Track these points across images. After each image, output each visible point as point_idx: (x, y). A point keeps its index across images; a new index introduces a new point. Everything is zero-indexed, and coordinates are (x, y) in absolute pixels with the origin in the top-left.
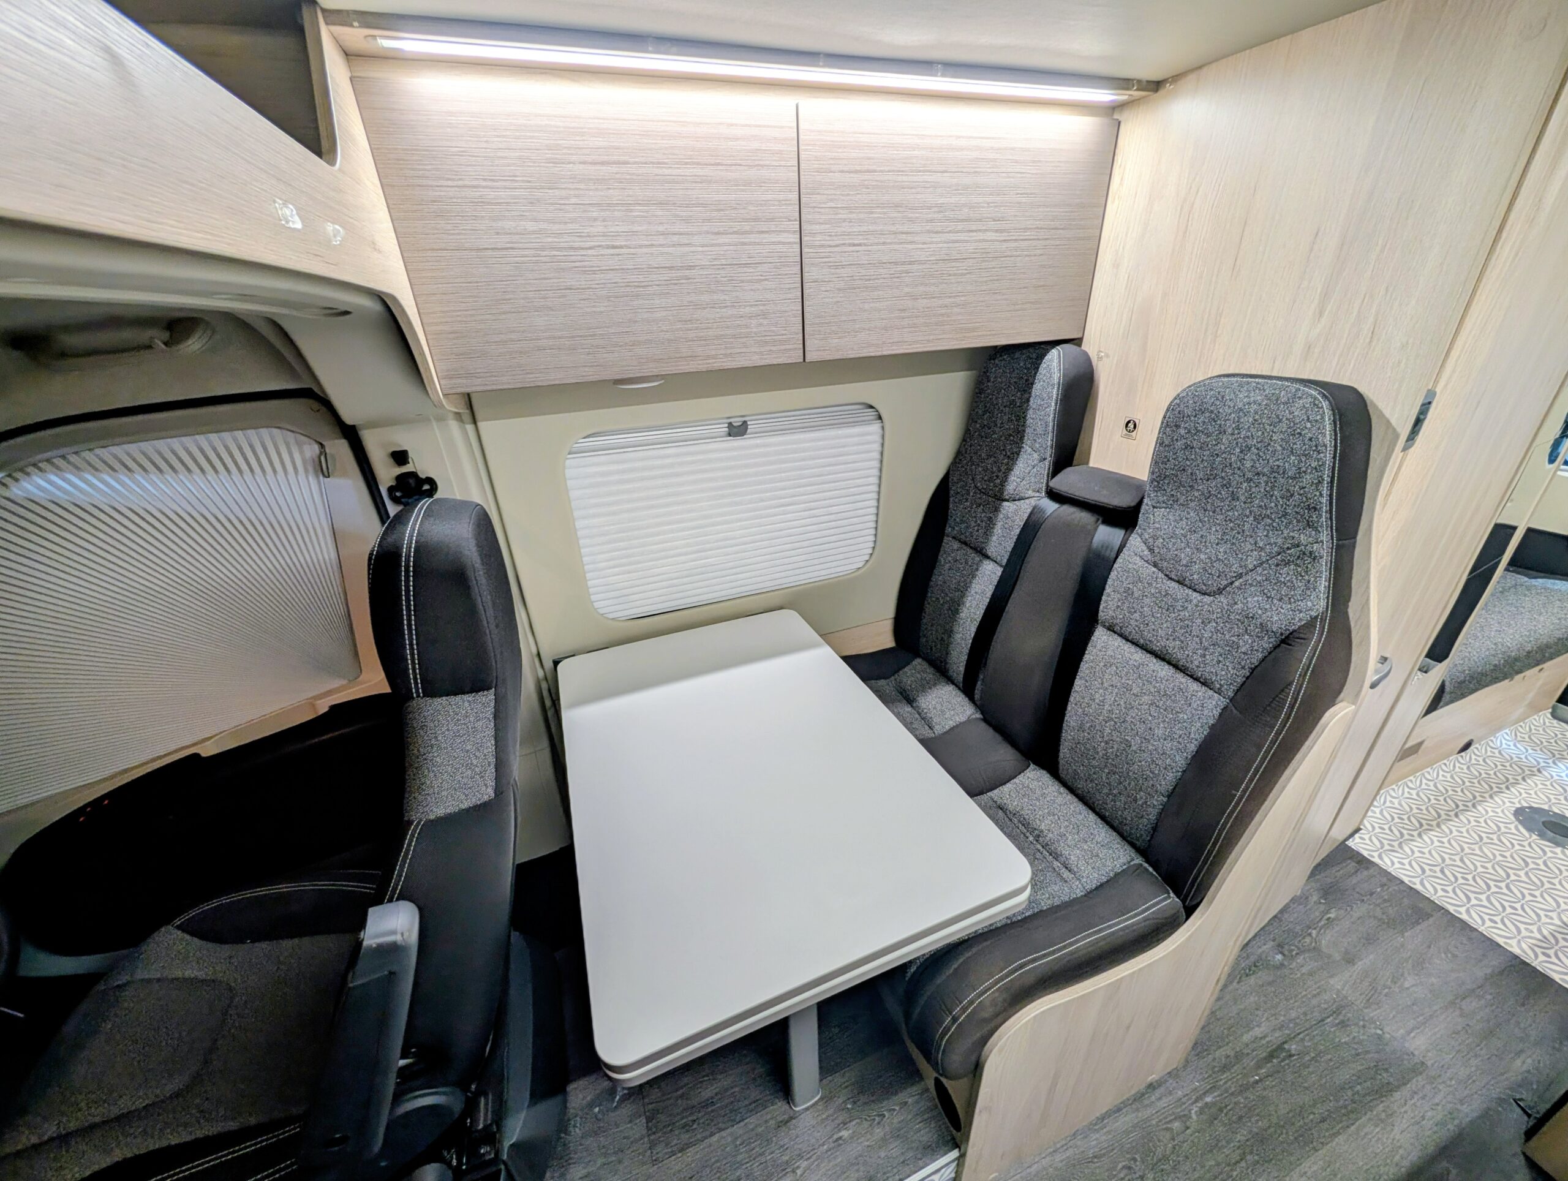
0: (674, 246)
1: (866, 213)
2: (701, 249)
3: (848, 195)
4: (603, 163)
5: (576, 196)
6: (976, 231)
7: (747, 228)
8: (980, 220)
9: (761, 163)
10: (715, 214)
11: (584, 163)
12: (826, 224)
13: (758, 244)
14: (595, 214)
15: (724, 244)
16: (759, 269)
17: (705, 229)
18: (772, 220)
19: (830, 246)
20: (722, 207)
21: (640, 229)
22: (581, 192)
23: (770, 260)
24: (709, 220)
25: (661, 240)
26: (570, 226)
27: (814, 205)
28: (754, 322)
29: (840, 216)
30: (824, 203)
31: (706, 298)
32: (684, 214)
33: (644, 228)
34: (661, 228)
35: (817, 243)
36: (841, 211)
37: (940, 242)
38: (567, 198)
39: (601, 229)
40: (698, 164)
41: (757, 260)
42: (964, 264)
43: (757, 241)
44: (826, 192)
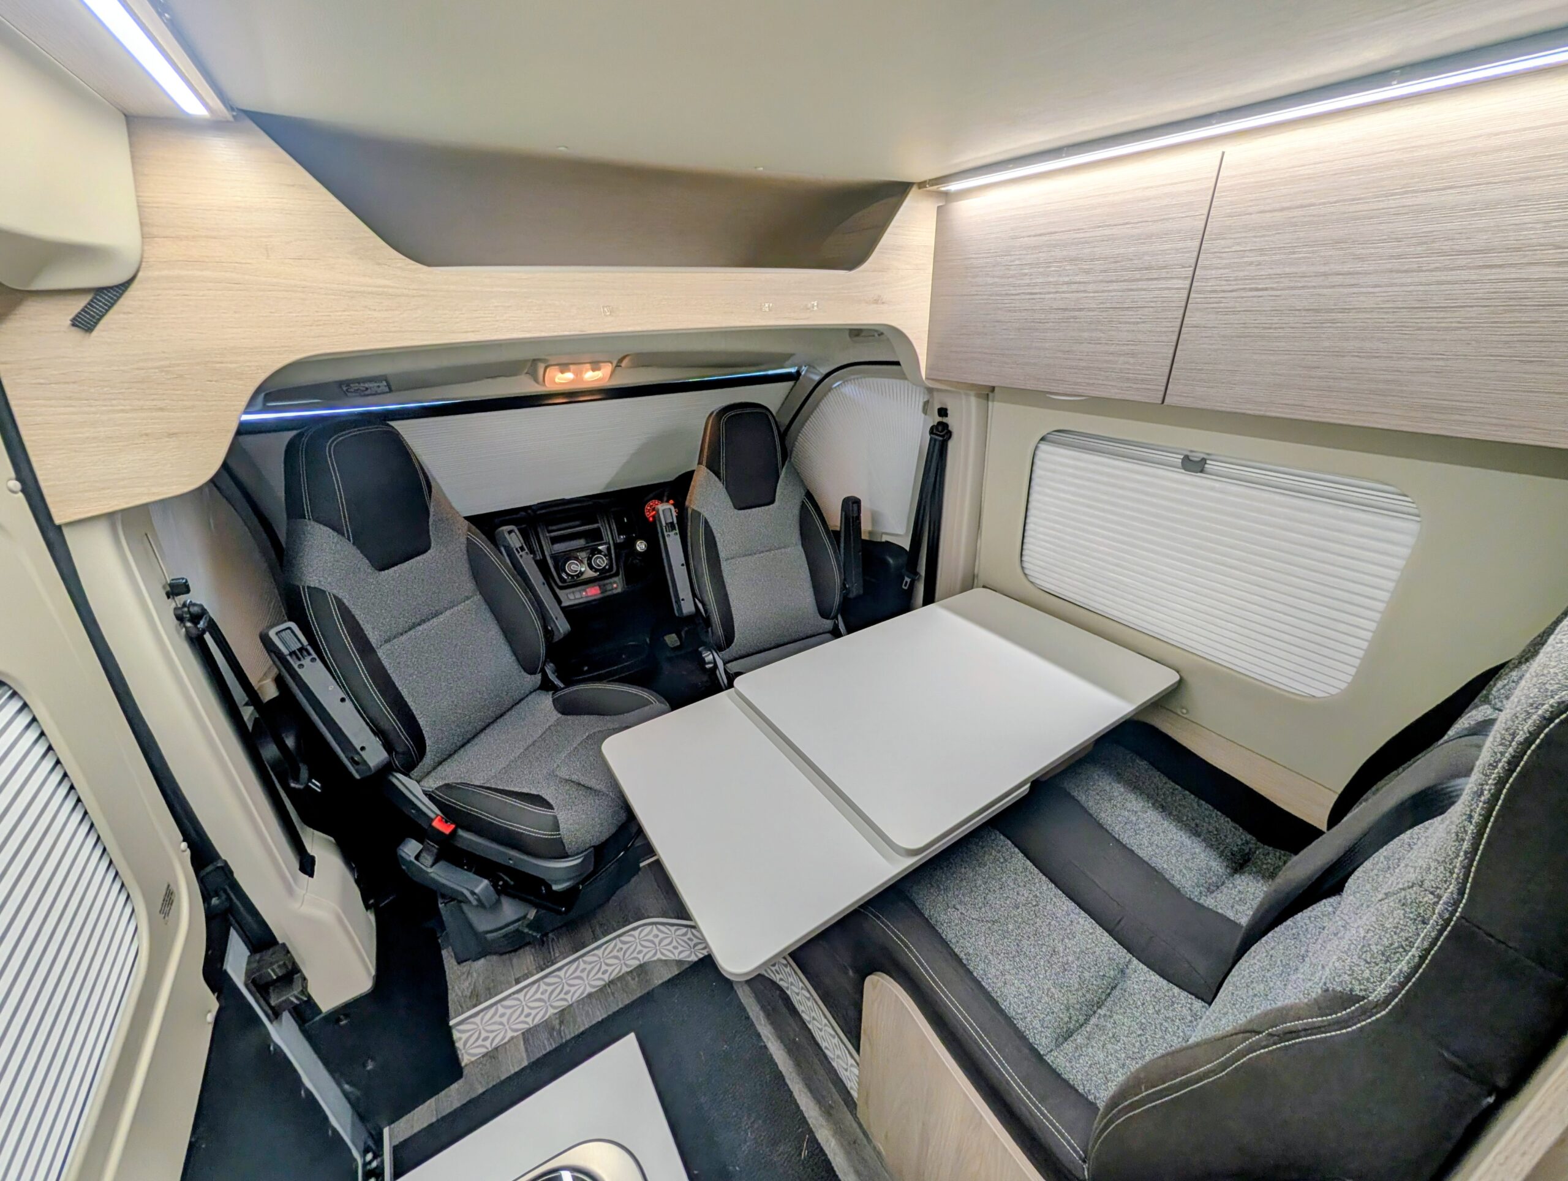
0: (1072, 292)
1: (1285, 253)
2: (1092, 295)
3: (1264, 236)
4: (1040, 235)
5: (1019, 259)
6: (1500, 266)
7: (1138, 276)
8: (1518, 250)
9: (1166, 217)
10: (1113, 266)
11: (1029, 236)
12: (1225, 268)
13: (1144, 290)
14: (1026, 271)
15: (1115, 291)
16: (1139, 313)
17: (1100, 278)
18: (1165, 267)
19: (1224, 291)
20: (1119, 259)
21: (1052, 280)
22: (1022, 257)
23: (1153, 304)
24: (1105, 271)
25: (1065, 288)
26: (1011, 280)
27: (1216, 250)
28: (1122, 359)
29: (1246, 259)
30: (1229, 247)
31: (1086, 335)
32: (1087, 267)
33: (1055, 279)
34: (1066, 279)
35: (1209, 289)
36: (1247, 254)
37: (1411, 284)
38: (1013, 261)
39: (1028, 281)
40: (1110, 225)
41: (1139, 304)
42: (1457, 314)
43: (1145, 287)
44: (1233, 236)
